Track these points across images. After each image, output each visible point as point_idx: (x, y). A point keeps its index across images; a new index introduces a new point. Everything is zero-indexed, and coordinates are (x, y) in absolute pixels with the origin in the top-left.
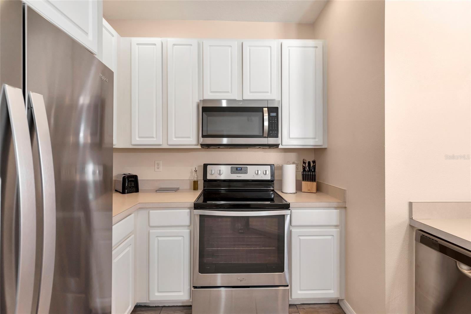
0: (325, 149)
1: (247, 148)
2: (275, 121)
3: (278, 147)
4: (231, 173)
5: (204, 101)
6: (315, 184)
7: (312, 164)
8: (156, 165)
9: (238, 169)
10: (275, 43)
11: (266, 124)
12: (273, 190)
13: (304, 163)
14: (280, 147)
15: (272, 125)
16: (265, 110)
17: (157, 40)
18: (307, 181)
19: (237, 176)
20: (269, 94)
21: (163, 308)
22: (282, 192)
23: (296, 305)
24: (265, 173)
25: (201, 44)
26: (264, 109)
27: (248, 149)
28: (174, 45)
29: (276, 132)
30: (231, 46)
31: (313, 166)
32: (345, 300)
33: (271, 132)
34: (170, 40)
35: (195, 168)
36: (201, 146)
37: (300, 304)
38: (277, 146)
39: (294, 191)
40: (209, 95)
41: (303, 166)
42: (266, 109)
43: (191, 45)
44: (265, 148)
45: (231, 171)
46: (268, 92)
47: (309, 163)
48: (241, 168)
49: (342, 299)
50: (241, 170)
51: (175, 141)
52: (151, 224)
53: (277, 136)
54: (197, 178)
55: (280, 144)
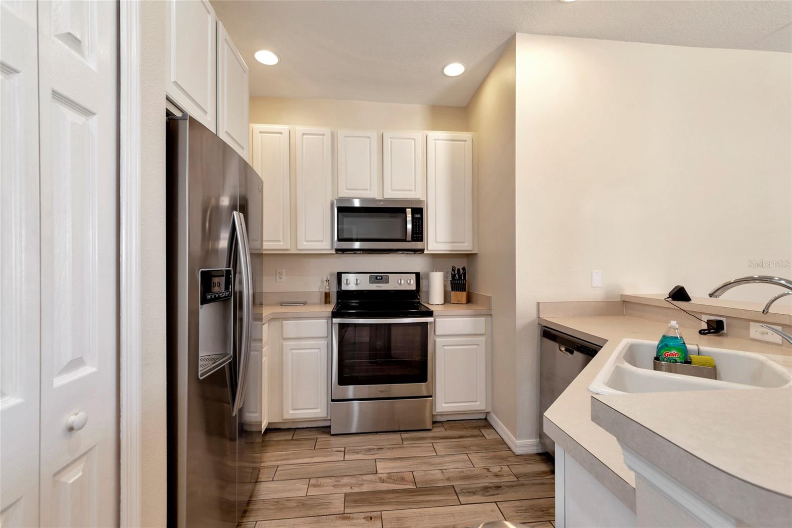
0: (476, 254)
1: (389, 253)
2: (419, 223)
3: (423, 253)
4: (370, 283)
5: (340, 200)
6: (465, 293)
7: (461, 271)
8: (277, 274)
9: (378, 278)
10: (419, 135)
11: (409, 226)
12: (419, 303)
13: (453, 270)
14: (426, 252)
15: (416, 227)
16: (409, 211)
17: (284, 128)
18: (457, 291)
19: (377, 287)
20: (413, 193)
21: (297, 430)
22: (429, 304)
23: (441, 422)
24: (409, 283)
25: (336, 135)
26: (407, 210)
27: (389, 255)
28: (304, 134)
29: (420, 236)
30: (369, 137)
31: (463, 273)
32: (492, 413)
33: (415, 236)
34: (299, 129)
35: (327, 277)
36: (336, 251)
37: (445, 420)
38: (422, 251)
39: (442, 302)
40: (344, 193)
41: (452, 274)
42: (410, 209)
43: (324, 135)
44: (409, 254)
45: (370, 281)
46: (412, 190)
47: (459, 270)
48: (382, 277)
49: (489, 411)
50: (382, 279)
51: (305, 245)
52: (285, 336)
53: (421, 240)
54: (329, 289)
55: (426, 249)
